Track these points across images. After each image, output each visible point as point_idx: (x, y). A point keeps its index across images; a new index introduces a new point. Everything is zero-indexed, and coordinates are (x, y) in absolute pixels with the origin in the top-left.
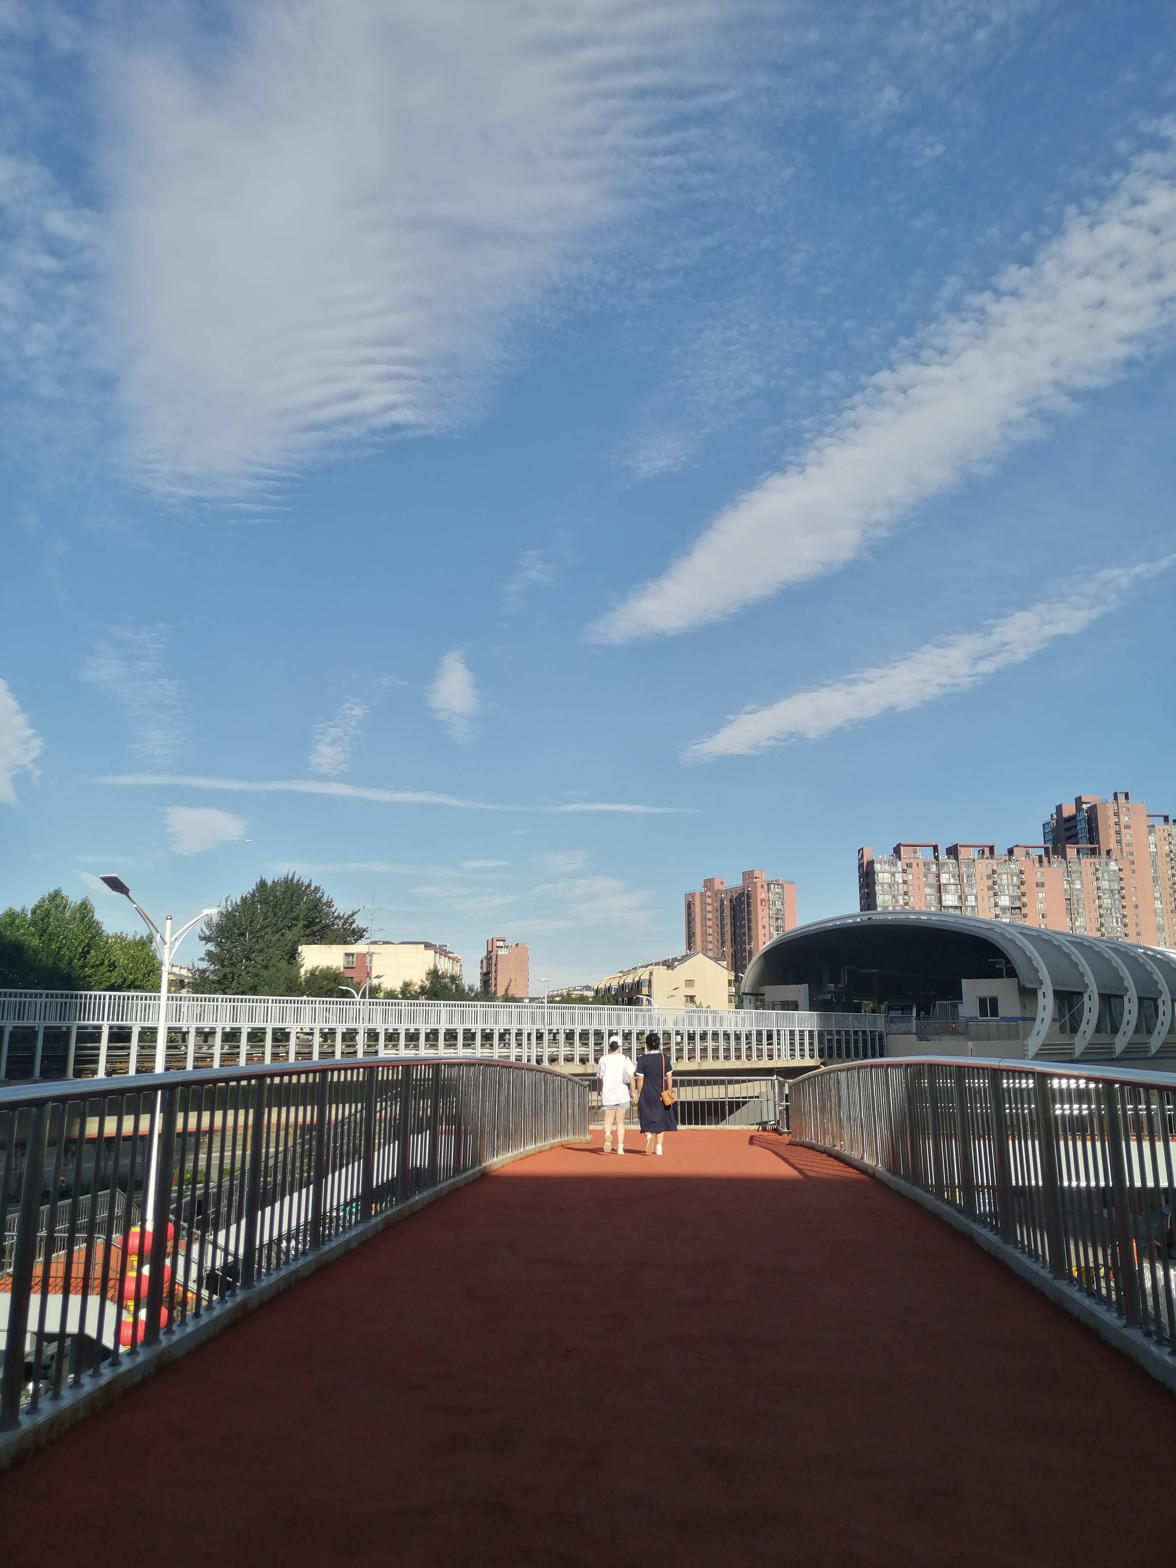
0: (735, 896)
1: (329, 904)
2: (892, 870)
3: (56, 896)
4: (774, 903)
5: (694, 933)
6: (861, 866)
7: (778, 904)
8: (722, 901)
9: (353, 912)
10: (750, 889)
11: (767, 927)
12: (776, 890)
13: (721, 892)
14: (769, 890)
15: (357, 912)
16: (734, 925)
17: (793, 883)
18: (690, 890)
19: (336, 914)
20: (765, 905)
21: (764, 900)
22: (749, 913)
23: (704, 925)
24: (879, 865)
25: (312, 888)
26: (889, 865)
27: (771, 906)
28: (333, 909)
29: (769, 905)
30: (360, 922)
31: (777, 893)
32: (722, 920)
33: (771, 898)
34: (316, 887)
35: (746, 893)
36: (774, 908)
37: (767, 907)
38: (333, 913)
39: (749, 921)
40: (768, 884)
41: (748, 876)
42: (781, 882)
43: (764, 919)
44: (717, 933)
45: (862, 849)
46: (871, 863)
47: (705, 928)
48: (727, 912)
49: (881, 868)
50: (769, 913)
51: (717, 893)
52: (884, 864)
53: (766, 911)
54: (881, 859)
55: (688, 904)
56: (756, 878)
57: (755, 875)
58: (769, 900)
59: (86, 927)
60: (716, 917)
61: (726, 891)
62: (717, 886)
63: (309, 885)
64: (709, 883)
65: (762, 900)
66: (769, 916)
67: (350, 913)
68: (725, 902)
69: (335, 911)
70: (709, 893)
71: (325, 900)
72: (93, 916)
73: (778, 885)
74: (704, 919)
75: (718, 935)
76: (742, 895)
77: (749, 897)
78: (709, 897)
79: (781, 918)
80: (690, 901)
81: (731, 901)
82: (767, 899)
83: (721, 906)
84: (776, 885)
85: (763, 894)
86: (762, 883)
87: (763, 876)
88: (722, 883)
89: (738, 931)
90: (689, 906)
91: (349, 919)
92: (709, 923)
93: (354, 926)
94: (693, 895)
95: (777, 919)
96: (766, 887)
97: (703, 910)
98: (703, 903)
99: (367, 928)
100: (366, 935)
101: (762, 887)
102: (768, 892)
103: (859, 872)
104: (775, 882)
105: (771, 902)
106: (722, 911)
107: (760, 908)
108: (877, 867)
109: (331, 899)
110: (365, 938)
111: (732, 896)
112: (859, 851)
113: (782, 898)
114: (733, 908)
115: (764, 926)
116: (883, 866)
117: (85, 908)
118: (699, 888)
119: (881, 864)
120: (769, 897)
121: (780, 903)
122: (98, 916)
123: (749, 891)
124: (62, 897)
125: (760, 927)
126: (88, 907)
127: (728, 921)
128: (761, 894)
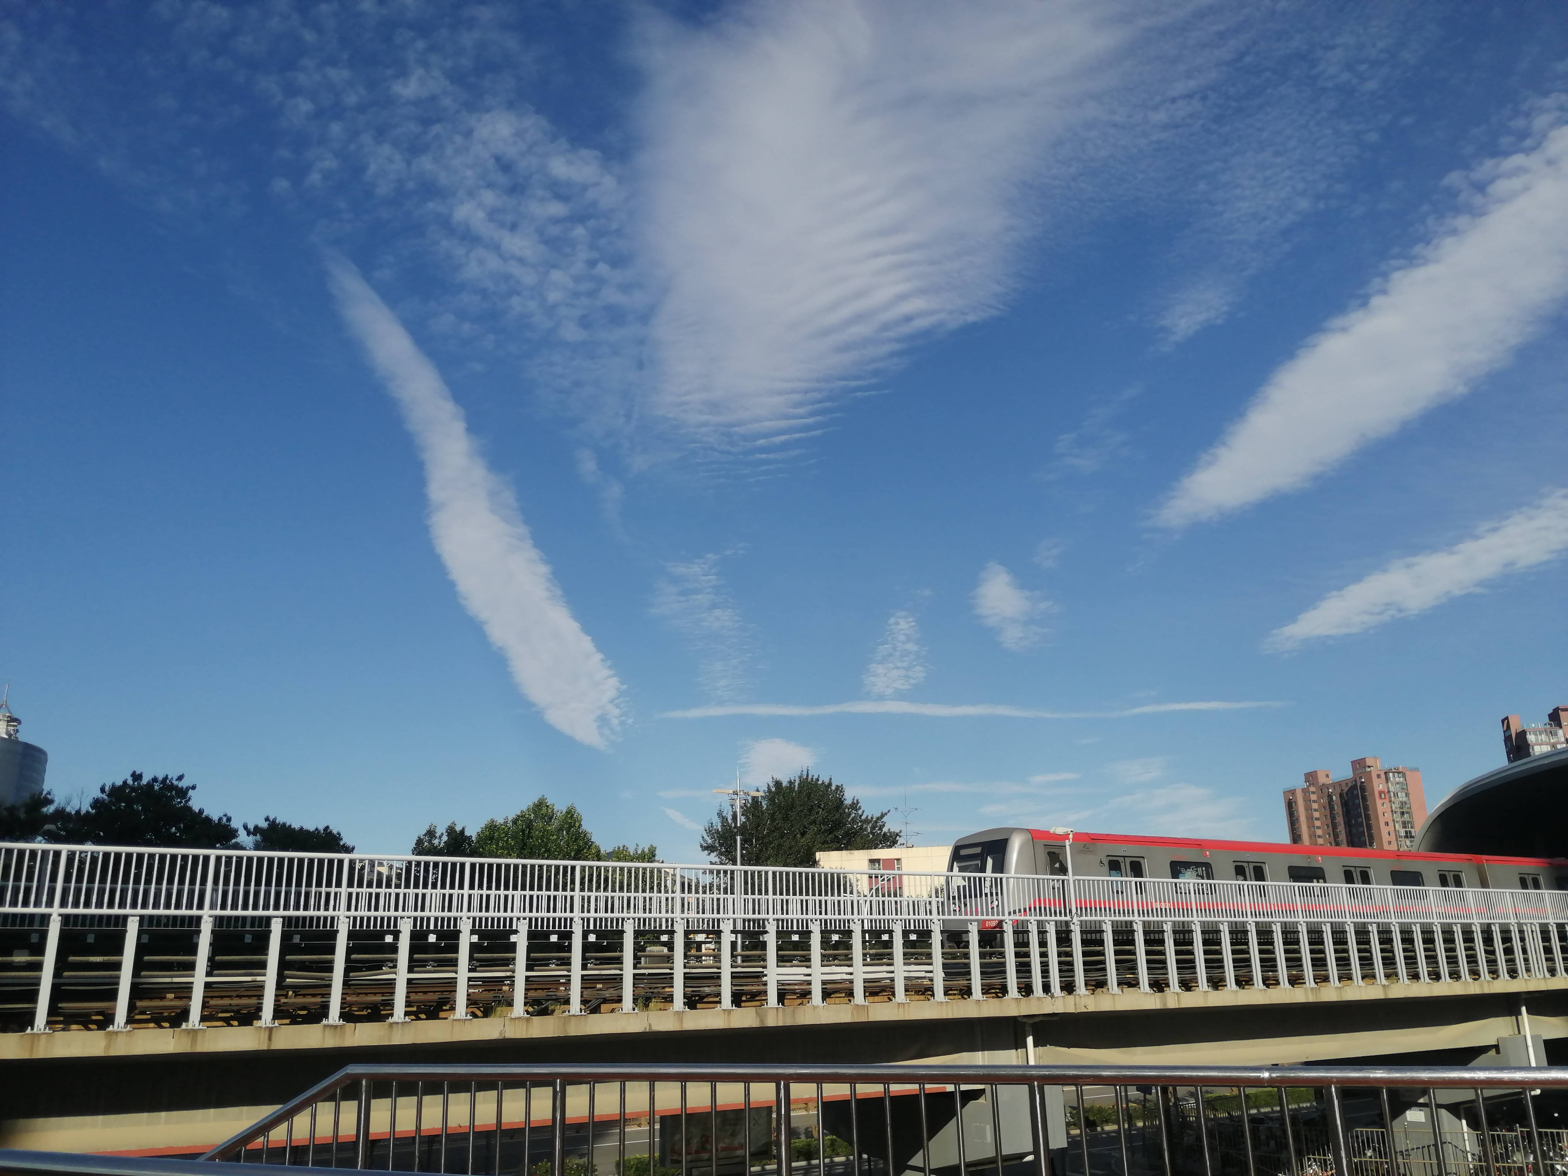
0: (1346, 789)
1: (855, 806)
2: (1552, 741)
3: (540, 805)
4: (1396, 795)
5: (1300, 835)
6: (1508, 739)
7: (1402, 797)
8: (1330, 796)
9: (882, 813)
10: (1363, 780)
11: (1391, 824)
12: (1397, 779)
13: (1327, 786)
14: (1387, 779)
15: (886, 814)
16: (1348, 824)
17: (1416, 770)
18: (1289, 786)
19: (863, 817)
20: (1385, 798)
21: (1384, 792)
22: (1366, 808)
23: (1311, 826)
24: (1533, 736)
25: (833, 788)
26: (1547, 734)
27: (1393, 799)
28: (860, 812)
29: (1390, 797)
30: (891, 825)
31: (1398, 783)
32: (1333, 818)
33: (1392, 789)
34: (837, 786)
35: (1359, 784)
36: (1397, 801)
37: (1387, 801)
38: (861, 816)
39: (1368, 818)
40: (1385, 773)
41: (1359, 765)
42: (1401, 770)
43: (1385, 814)
44: (1329, 834)
45: (1507, 718)
46: (1522, 735)
47: (1312, 829)
48: (1338, 809)
49: (1537, 739)
50: (1391, 807)
51: (1323, 788)
52: (1540, 734)
53: (1387, 805)
54: (1534, 728)
55: (1288, 803)
56: (1369, 767)
57: (1368, 764)
58: (1389, 792)
59: (572, 838)
60: (1325, 816)
61: (1334, 785)
62: (1322, 780)
63: (830, 784)
64: (1311, 777)
65: (1380, 793)
66: (1392, 811)
67: (879, 815)
68: (1334, 798)
69: (863, 813)
70: (1312, 789)
71: (848, 801)
72: (580, 825)
73: (1399, 773)
74: (1310, 818)
75: (1330, 836)
76: (1354, 787)
77: (1363, 789)
78: (1313, 793)
79: (1407, 813)
80: (1290, 799)
81: (1341, 795)
82: (1386, 791)
83: (1329, 802)
84: (1396, 774)
85: (1381, 786)
86: (1379, 773)
87: (1377, 765)
88: (1327, 776)
89: (1354, 831)
90: (1290, 806)
91: (878, 822)
92: (1318, 823)
93: (885, 830)
94: (1293, 792)
95: (1403, 813)
96: (1383, 776)
97: (1308, 808)
98: (1307, 800)
99: (900, 832)
100: (900, 840)
101: (1379, 776)
102: (1387, 782)
103: (1506, 747)
104: (1394, 770)
105: (1392, 794)
106: (1332, 809)
107: (1379, 802)
108: (1531, 738)
109: (857, 800)
110: (899, 844)
111: (1342, 790)
112: (1503, 721)
113: (1405, 788)
114: (1345, 804)
115: (1387, 823)
116: (1539, 737)
117: (572, 816)
118: (1300, 783)
119: (1536, 735)
120: (1388, 788)
121: (1404, 795)
122: (586, 826)
123: (1363, 782)
124: (548, 806)
125: (1382, 824)
126: (575, 816)
127: (1340, 820)
128: (1379, 785)
